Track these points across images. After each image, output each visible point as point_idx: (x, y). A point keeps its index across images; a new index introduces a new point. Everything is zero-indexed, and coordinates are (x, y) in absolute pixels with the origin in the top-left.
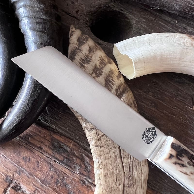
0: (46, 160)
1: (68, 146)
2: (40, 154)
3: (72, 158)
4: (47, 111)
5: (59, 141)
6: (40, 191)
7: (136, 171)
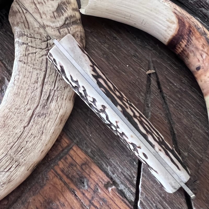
7: (56, 102)
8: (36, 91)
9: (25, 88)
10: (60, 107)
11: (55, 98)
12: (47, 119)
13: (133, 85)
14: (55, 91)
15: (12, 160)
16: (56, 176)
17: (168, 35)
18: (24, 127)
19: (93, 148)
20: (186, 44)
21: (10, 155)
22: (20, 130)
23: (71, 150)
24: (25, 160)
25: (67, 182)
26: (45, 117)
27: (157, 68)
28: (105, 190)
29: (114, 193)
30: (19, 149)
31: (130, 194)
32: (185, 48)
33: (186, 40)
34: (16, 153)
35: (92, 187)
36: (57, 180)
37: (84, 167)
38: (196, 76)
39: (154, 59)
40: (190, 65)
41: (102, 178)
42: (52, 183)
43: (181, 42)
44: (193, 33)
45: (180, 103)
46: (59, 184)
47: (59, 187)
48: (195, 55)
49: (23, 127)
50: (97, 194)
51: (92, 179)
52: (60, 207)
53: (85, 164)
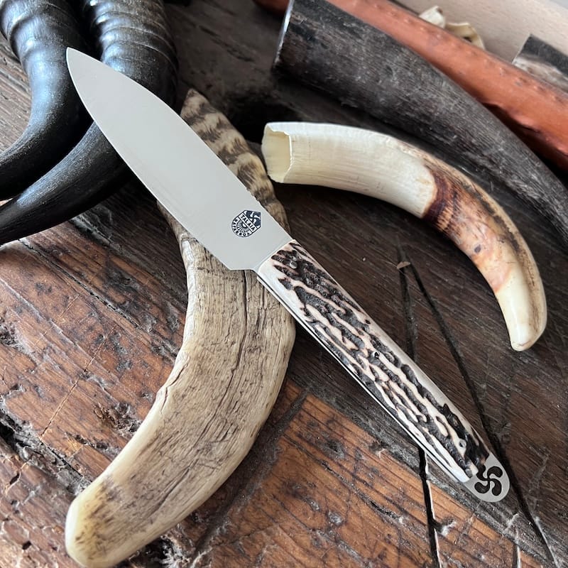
0: (86, 297)
1: (139, 282)
2: (77, 285)
3: (142, 302)
4: (111, 219)
5: (123, 271)
6: (57, 351)
7: (270, 326)
8: (237, 313)
9: (219, 310)
10: (279, 335)
11: (269, 320)
13: (378, 288)
14: (266, 310)
16: (292, 445)
17: (422, 202)
18: (233, 371)
19: (338, 395)
20: (452, 213)
21: (221, 415)
22: (227, 376)
23: (305, 402)
24: (244, 421)
25: (311, 452)
26: (260, 352)
27: (412, 257)
28: (371, 455)
29: (387, 458)
30: (233, 405)
31: (411, 456)
32: (452, 220)
33: (452, 207)
34: (230, 411)
35: (351, 453)
36: (295, 451)
37: (330, 425)
38: (476, 262)
39: (405, 244)
40: (465, 246)
41: (362, 439)
42: (287, 456)
43: (444, 212)
44: (459, 196)
45: (459, 308)
46: (298, 455)
47: (301, 461)
48: (468, 229)
49: (231, 371)
50: (360, 463)
51: (349, 442)
52: (309, 489)
53: (332, 420)
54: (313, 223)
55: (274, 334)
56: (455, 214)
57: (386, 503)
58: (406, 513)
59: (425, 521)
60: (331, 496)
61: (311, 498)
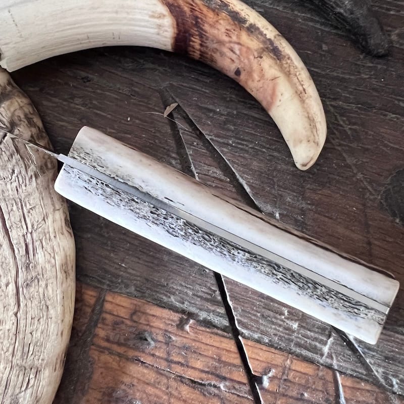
7: (41, 249)
8: (2, 249)
10: (52, 255)
11: (37, 244)
12: (42, 283)
14: (31, 233)
15: (25, 369)
16: (102, 352)
17: (166, 39)
18: (16, 314)
19: (135, 282)
20: (200, 42)
21: (18, 365)
22: (12, 322)
23: (105, 303)
24: (43, 360)
25: (122, 352)
26: (38, 282)
28: (180, 333)
29: (196, 330)
30: (26, 349)
31: (219, 318)
32: (202, 49)
33: (197, 35)
34: (25, 357)
35: (160, 338)
36: (107, 357)
37: (135, 318)
41: (169, 319)
42: (100, 365)
43: (191, 43)
44: (202, 20)
46: (111, 360)
47: (115, 365)
48: (222, 54)
49: (14, 315)
50: (171, 345)
51: (156, 328)
52: (128, 390)
53: (134, 312)
54: (66, 97)
55: (48, 256)
56: (202, 41)
57: (204, 375)
58: (224, 379)
59: (245, 380)
60: (150, 390)
61: (132, 399)
